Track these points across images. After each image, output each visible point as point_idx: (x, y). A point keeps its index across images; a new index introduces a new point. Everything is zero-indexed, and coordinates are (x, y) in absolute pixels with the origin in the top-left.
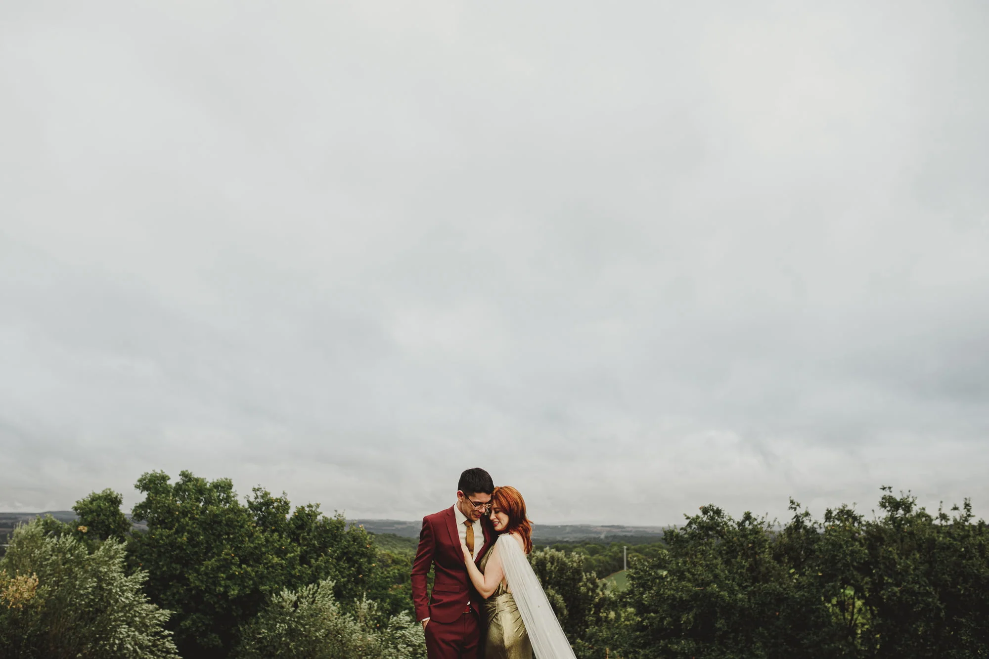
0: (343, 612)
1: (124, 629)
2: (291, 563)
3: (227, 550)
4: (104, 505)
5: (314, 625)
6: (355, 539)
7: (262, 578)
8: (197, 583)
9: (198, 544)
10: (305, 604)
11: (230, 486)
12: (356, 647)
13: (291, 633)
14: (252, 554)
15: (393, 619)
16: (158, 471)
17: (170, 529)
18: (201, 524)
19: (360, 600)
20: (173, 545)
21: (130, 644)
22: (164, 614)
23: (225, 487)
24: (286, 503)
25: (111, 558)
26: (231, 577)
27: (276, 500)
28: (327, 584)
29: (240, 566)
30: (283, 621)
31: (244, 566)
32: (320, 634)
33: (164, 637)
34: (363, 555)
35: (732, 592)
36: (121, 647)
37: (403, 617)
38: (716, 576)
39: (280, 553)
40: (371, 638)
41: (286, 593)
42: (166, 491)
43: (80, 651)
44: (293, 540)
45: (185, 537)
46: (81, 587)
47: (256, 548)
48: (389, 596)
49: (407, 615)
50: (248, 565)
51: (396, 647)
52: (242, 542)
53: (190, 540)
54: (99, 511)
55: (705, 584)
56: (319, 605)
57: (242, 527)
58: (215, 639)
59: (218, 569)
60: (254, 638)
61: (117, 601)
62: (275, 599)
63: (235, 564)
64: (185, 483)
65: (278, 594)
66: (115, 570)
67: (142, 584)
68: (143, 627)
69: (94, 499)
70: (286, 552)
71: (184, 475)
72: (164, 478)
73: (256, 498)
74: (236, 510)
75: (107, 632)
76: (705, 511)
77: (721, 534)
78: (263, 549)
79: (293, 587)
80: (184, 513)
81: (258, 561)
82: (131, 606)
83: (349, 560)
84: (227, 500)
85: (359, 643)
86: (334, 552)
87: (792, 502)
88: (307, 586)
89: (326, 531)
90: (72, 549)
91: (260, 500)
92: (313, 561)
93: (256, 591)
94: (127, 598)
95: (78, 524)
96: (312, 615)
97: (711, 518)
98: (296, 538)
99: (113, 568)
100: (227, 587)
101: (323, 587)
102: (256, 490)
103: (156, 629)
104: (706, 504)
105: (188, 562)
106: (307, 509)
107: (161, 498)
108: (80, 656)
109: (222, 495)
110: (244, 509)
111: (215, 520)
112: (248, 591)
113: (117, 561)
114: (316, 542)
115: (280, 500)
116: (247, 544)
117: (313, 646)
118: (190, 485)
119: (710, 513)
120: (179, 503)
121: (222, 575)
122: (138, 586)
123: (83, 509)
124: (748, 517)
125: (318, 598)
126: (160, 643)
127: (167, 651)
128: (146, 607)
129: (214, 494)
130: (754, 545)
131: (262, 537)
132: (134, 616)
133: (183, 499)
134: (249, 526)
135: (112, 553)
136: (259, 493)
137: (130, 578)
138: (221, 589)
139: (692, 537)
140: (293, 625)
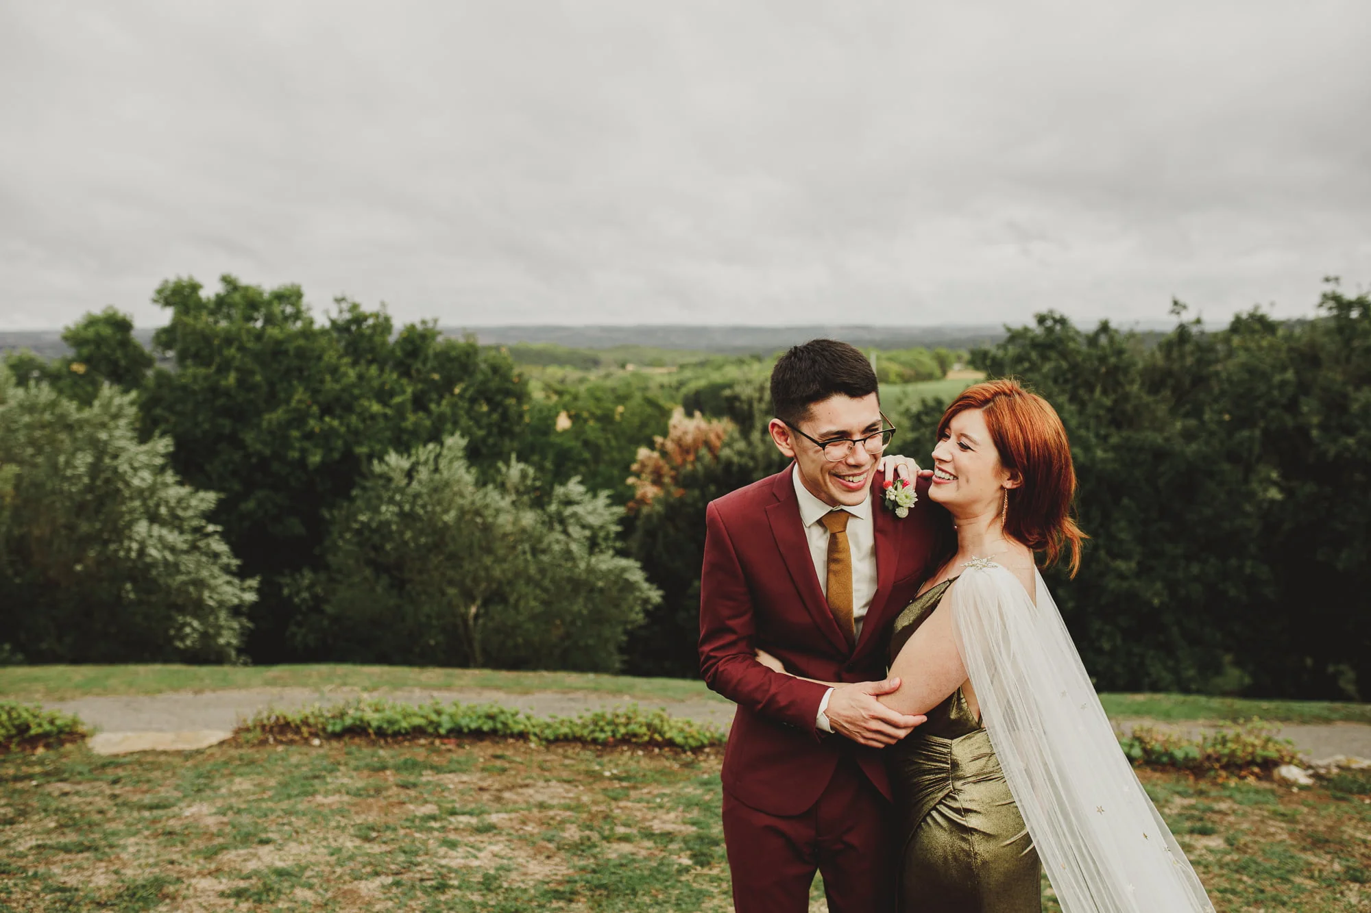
0: (481, 483)
1: (142, 527)
2: (400, 411)
3: (300, 395)
4: (107, 331)
5: (439, 503)
6: (495, 369)
7: (356, 436)
8: (259, 447)
9: (253, 388)
10: (423, 473)
11: (299, 295)
12: (505, 535)
13: (407, 518)
14: (338, 399)
15: (559, 490)
16: (185, 278)
17: (208, 365)
18: (257, 356)
19: (508, 465)
20: (215, 391)
21: (156, 548)
22: (208, 499)
23: (291, 296)
24: (387, 319)
25: (116, 417)
26: (309, 436)
27: (371, 315)
28: (455, 442)
29: (321, 418)
30: (391, 501)
31: (327, 419)
32: (450, 517)
33: (208, 535)
34: (508, 393)
36: (142, 552)
37: (574, 487)
39: (383, 396)
40: (529, 518)
41: (393, 458)
42: (200, 306)
43: (78, 561)
44: (401, 375)
45: (232, 378)
46: (68, 464)
47: (343, 390)
48: (552, 445)
49: (581, 483)
50: (333, 416)
51: (565, 532)
52: (322, 381)
53: (241, 382)
54: (99, 341)
56: (446, 474)
57: (320, 358)
58: (296, 526)
59: (289, 424)
60: (349, 529)
61: (127, 484)
62: (377, 467)
63: (313, 416)
64: (228, 294)
65: (381, 460)
66: (121, 436)
67: (163, 456)
68: (175, 522)
69: (92, 322)
70: (392, 394)
71: (226, 280)
72: (195, 288)
73: (341, 312)
74: (308, 333)
75: (120, 532)
76: (1041, 320)
77: (1064, 355)
78: (356, 392)
79: (403, 447)
80: (229, 340)
81: (349, 409)
82: (153, 489)
83: (489, 401)
84: (297, 316)
85: (509, 528)
86: (465, 390)
87: (1176, 303)
88: (425, 445)
89: (451, 360)
90: (53, 405)
91: (347, 316)
92: (433, 406)
93: (349, 457)
94: (143, 479)
95: (69, 362)
96: (436, 490)
97: (1050, 331)
98: (406, 372)
99: (117, 433)
100: (303, 451)
101: (450, 448)
102: (339, 301)
103: (195, 523)
104: (1043, 310)
105: (242, 414)
106: (419, 327)
107: (189, 320)
108: (79, 568)
109: (289, 310)
110: (324, 332)
111: (277, 350)
112: (336, 455)
113: (122, 422)
114: (436, 377)
115: (377, 316)
116: (330, 385)
117: (440, 537)
118: (237, 297)
119: (1049, 323)
120: (223, 324)
121: (295, 433)
122: (159, 461)
123: (74, 339)
124: (1105, 327)
125: (443, 464)
126: (202, 544)
127: (216, 556)
128: (175, 492)
129: (277, 309)
130: (1114, 371)
131: (352, 374)
132: (158, 505)
133: (229, 317)
134: (330, 357)
135: (113, 410)
136: (344, 306)
137: (144, 448)
138: (295, 455)
139: (1019, 359)
140: (407, 508)
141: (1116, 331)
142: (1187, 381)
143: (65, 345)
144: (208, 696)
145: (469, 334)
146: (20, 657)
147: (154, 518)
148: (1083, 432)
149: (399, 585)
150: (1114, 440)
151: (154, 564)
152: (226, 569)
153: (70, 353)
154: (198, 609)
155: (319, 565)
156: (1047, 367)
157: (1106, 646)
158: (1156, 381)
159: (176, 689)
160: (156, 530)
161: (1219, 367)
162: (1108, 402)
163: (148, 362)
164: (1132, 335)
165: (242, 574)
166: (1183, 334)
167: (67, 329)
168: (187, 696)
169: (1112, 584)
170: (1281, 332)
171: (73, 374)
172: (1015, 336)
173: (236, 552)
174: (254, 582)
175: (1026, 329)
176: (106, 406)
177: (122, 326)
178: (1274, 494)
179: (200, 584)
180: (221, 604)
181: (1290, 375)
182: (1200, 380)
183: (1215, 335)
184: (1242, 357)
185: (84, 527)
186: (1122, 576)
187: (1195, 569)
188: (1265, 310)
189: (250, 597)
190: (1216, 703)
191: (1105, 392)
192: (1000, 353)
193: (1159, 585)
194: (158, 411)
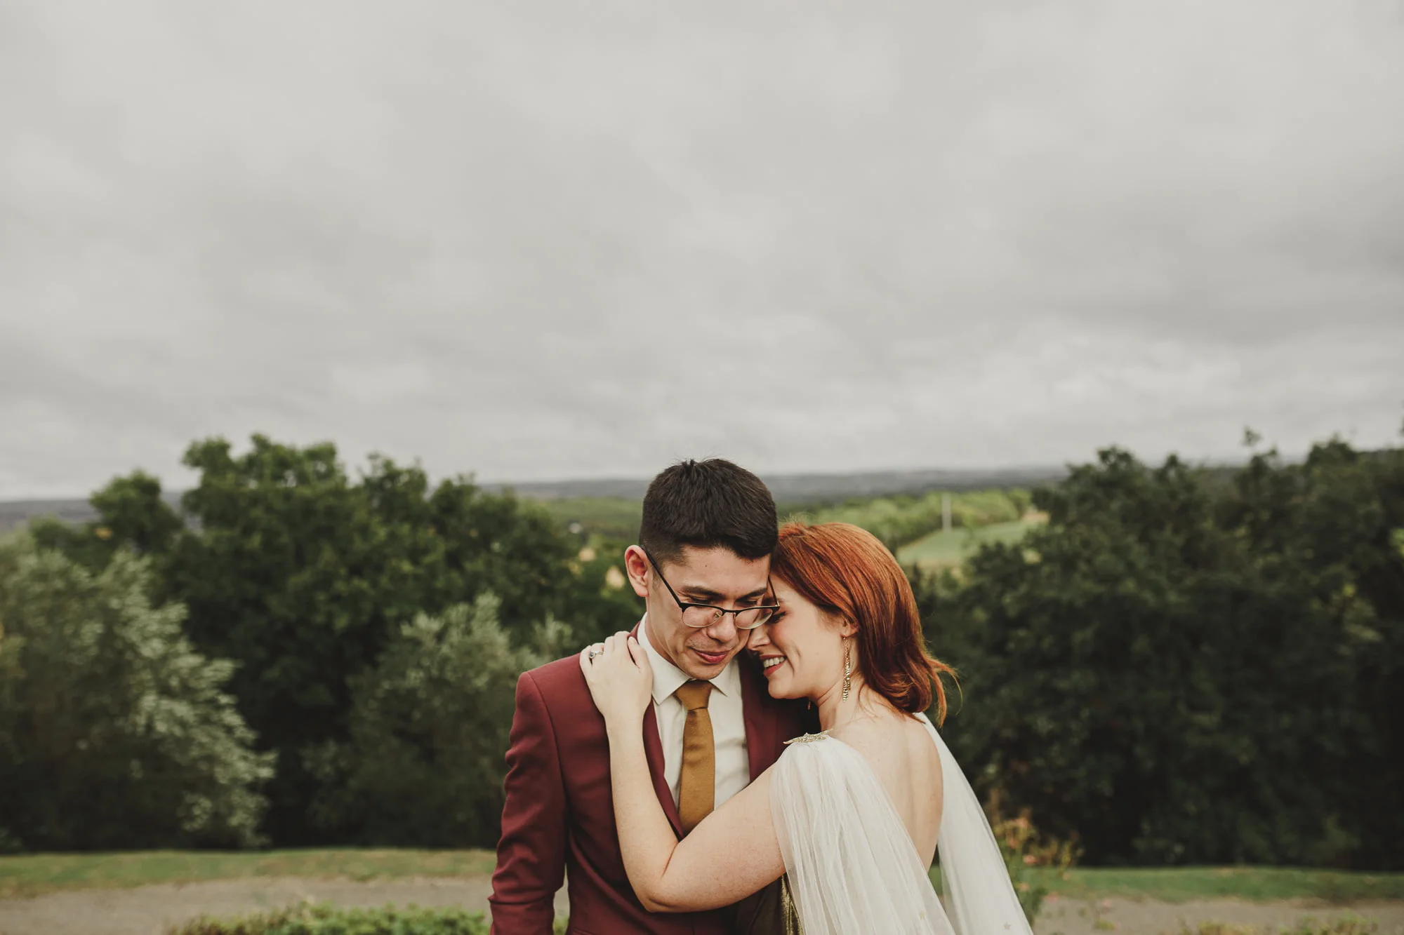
0: (515, 645)
1: (149, 701)
2: (432, 569)
3: (328, 554)
4: (132, 493)
5: (471, 666)
6: (534, 526)
7: (386, 597)
8: (284, 611)
9: (280, 549)
10: (455, 636)
11: (333, 452)
13: (437, 683)
14: (367, 560)
16: (214, 438)
17: (233, 526)
18: (285, 517)
19: (543, 624)
20: (239, 553)
21: (164, 723)
22: (223, 668)
23: (325, 454)
24: (422, 476)
25: (127, 584)
26: (336, 598)
27: (406, 471)
28: (488, 601)
29: (349, 580)
30: (419, 666)
31: (355, 580)
32: (481, 682)
33: (221, 707)
34: (548, 549)
35: (1159, 591)
36: (150, 727)
38: (1131, 566)
39: (415, 554)
41: (422, 620)
42: (230, 465)
43: (83, 738)
44: (437, 532)
45: (256, 541)
46: (76, 634)
47: (373, 550)
48: (601, 603)
50: (362, 577)
52: (351, 541)
53: (268, 544)
54: (125, 504)
55: (1112, 579)
56: (478, 636)
57: (349, 517)
59: (315, 587)
60: (373, 697)
61: (138, 655)
62: (405, 630)
63: (340, 578)
64: (259, 453)
65: (410, 622)
66: (135, 604)
67: (176, 623)
68: (186, 692)
69: (119, 485)
70: (426, 551)
71: (257, 439)
73: (374, 468)
74: (340, 492)
75: (128, 706)
76: (1104, 455)
77: (1131, 492)
78: (386, 551)
79: (434, 607)
80: (255, 499)
81: (379, 569)
82: (165, 658)
83: (528, 558)
84: (331, 472)
87: (1248, 433)
88: (456, 606)
89: (488, 515)
90: (63, 573)
91: (381, 472)
92: (467, 564)
93: (378, 620)
94: (153, 649)
95: (93, 527)
96: (468, 653)
97: (1114, 467)
98: (442, 530)
99: (129, 601)
100: (330, 616)
101: (483, 608)
102: (373, 457)
103: (210, 694)
104: (1106, 445)
105: (267, 578)
106: (456, 483)
107: (215, 481)
108: (83, 745)
109: (322, 467)
110: (357, 491)
111: (308, 508)
112: (365, 618)
113: (136, 589)
114: (474, 533)
115: (410, 472)
116: (359, 545)
117: (470, 704)
118: (267, 456)
119: (1112, 459)
120: (253, 485)
121: (321, 597)
122: (172, 629)
123: (100, 502)
124: (1173, 461)
125: (475, 625)
126: (215, 717)
127: (229, 730)
128: (187, 660)
129: (309, 467)
130: (1185, 508)
131: (382, 533)
132: (169, 676)
133: (260, 477)
134: (360, 516)
135: (126, 575)
136: (379, 462)
137: (157, 615)
138: (319, 619)
139: (1082, 499)
140: (435, 672)
141: (1185, 467)
142: (1265, 516)
143: (91, 509)
144: (192, 888)
145: (508, 489)
146: (16, 843)
147: (165, 691)
148: (1153, 575)
149: (429, 755)
150: (1189, 581)
151: (162, 739)
152: (242, 743)
153: (96, 517)
154: (209, 786)
155: (343, 735)
156: (1115, 506)
157: (1191, 808)
158: (1231, 516)
159: (157, 880)
160: (166, 704)
161: (1297, 500)
162: (1179, 541)
163: (177, 525)
164: (1203, 471)
165: (259, 747)
166: (1258, 465)
167: (95, 493)
168: (167, 889)
169: (1193, 739)
170: (1363, 460)
171: (97, 539)
172: (1079, 474)
173: (250, 723)
174: (271, 757)
175: (1088, 468)
176: (119, 573)
177: (148, 488)
178: (1370, 635)
179: (212, 759)
180: (235, 781)
181: (1375, 506)
182: (1281, 515)
183: (1292, 468)
184: (1321, 489)
185: (91, 701)
186: (1204, 731)
187: (1286, 720)
188: (1345, 438)
189: (266, 773)
190: (1313, 877)
191: (1176, 531)
192: (1063, 492)
193: (1245, 741)
194: (182, 577)
